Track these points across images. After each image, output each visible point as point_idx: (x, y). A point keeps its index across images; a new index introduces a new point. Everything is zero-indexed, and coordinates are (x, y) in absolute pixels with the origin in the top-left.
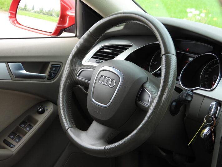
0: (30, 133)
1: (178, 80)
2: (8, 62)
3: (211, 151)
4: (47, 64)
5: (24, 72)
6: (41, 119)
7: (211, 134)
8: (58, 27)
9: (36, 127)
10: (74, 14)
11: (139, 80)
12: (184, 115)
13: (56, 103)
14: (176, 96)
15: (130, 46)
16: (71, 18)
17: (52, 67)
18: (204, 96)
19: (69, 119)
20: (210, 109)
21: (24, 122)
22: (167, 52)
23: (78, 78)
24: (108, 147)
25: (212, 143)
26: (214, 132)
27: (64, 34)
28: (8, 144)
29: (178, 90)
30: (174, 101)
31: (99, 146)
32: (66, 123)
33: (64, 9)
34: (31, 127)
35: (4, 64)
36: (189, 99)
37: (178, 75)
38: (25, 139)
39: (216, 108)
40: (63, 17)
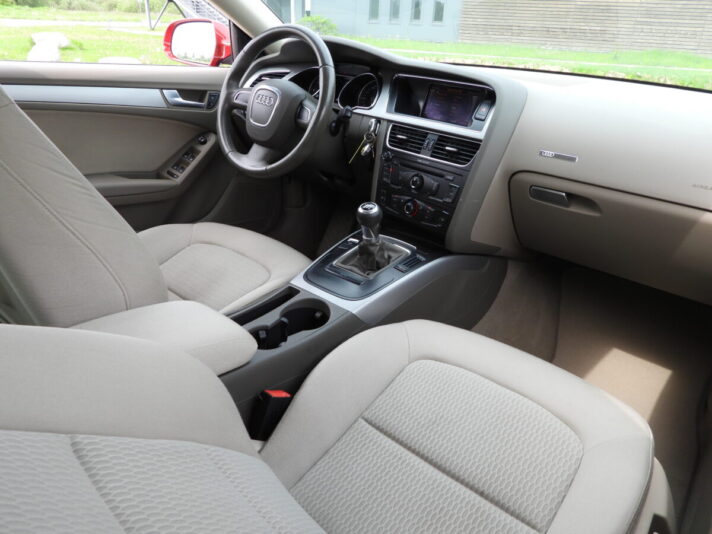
0: (194, 163)
1: (336, 102)
2: (162, 89)
3: (371, 169)
4: (204, 92)
5: (180, 100)
6: (204, 150)
7: (371, 152)
8: (214, 59)
9: (199, 158)
10: (229, 44)
11: (298, 96)
12: (344, 137)
13: (215, 132)
14: (334, 116)
15: (287, 73)
16: (227, 47)
17: (210, 96)
18: (363, 115)
19: (230, 143)
20: (370, 127)
21: (187, 154)
22: (324, 64)
23: (236, 101)
24: (269, 167)
25: (373, 161)
26: (374, 149)
27: (221, 65)
28: (172, 175)
29: (337, 111)
30: (334, 122)
31: (260, 167)
32: (226, 148)
33: (219, 38)
34: (194, 158)
35: (158, 91)
36: (349, 115)
37: (336, 97)
38: (189, 169)
39: (376, 125)
40: (219, 48)
